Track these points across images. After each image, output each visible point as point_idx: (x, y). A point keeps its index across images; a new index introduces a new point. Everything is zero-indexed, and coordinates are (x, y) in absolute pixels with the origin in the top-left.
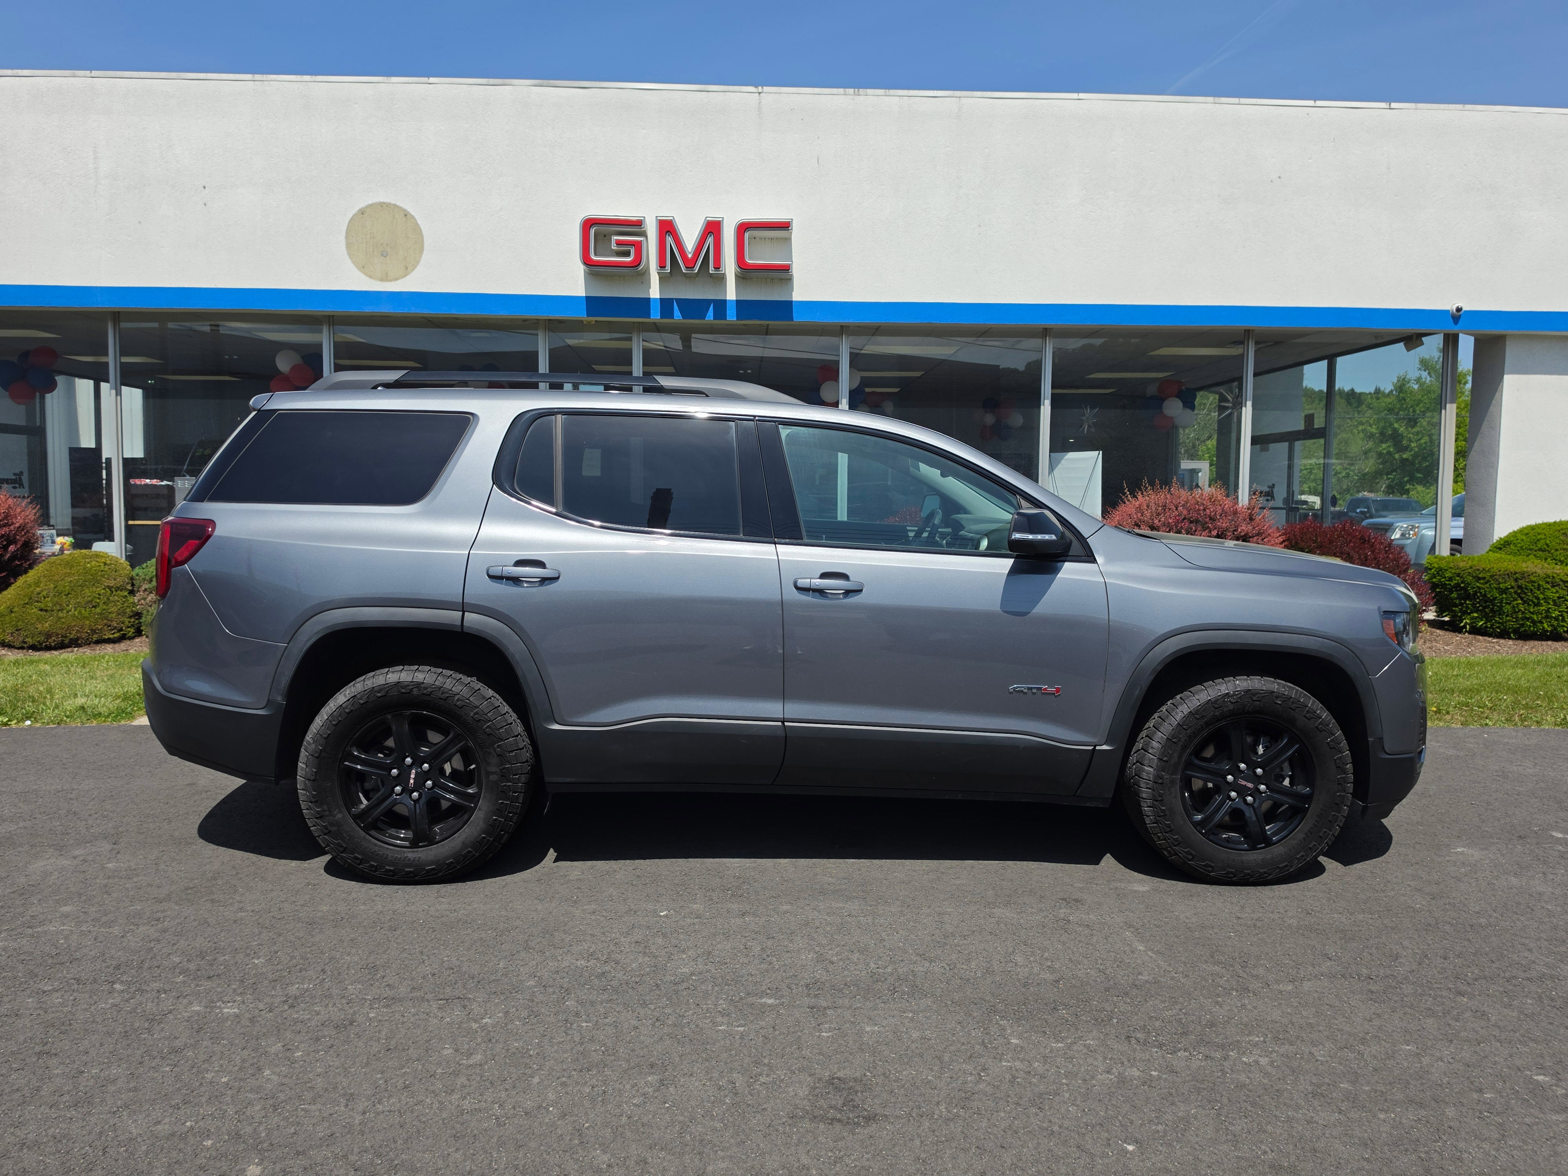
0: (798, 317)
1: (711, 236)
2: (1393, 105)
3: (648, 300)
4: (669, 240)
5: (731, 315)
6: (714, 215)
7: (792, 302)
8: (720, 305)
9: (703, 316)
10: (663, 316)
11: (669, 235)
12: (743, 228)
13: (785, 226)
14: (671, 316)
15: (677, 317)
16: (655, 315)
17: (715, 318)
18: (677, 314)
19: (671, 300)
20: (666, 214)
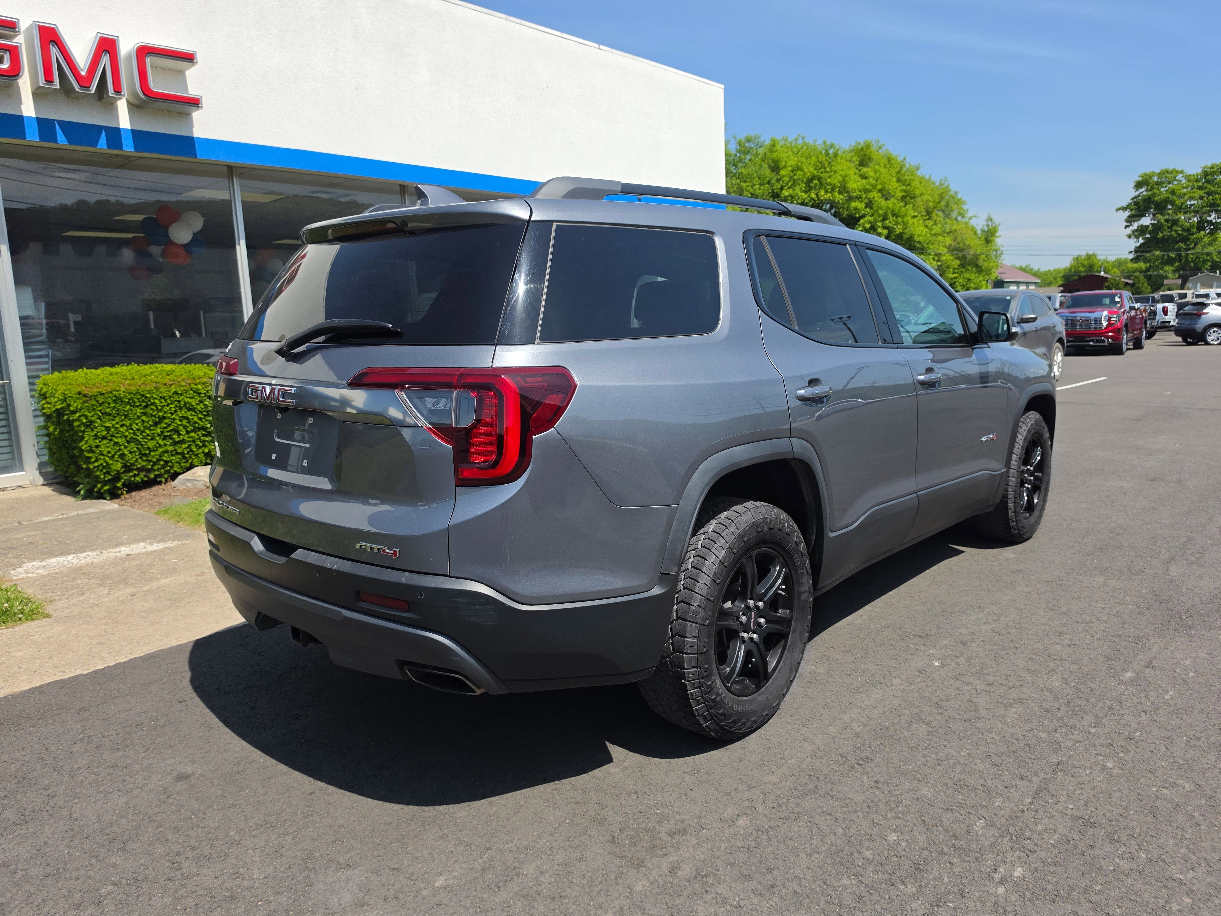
0: (202, 155)
1: (105, 54)
2: (602, 47)
3: (21, 118)
4: (54, 51)
5: (128, 146)
6: (110, 32)
7: (192, 138)
8: (114, 134)
9: (95, 143)
10: (42, 138)
11: (53, 46)
12: (144, 52)
13: (189, 58)
14: (54, 139)
15: (61, 141)
16: (33, 136)
17: (109, 147)
18: (62, 139)
19: (51, 122)
20: (48, 20)
